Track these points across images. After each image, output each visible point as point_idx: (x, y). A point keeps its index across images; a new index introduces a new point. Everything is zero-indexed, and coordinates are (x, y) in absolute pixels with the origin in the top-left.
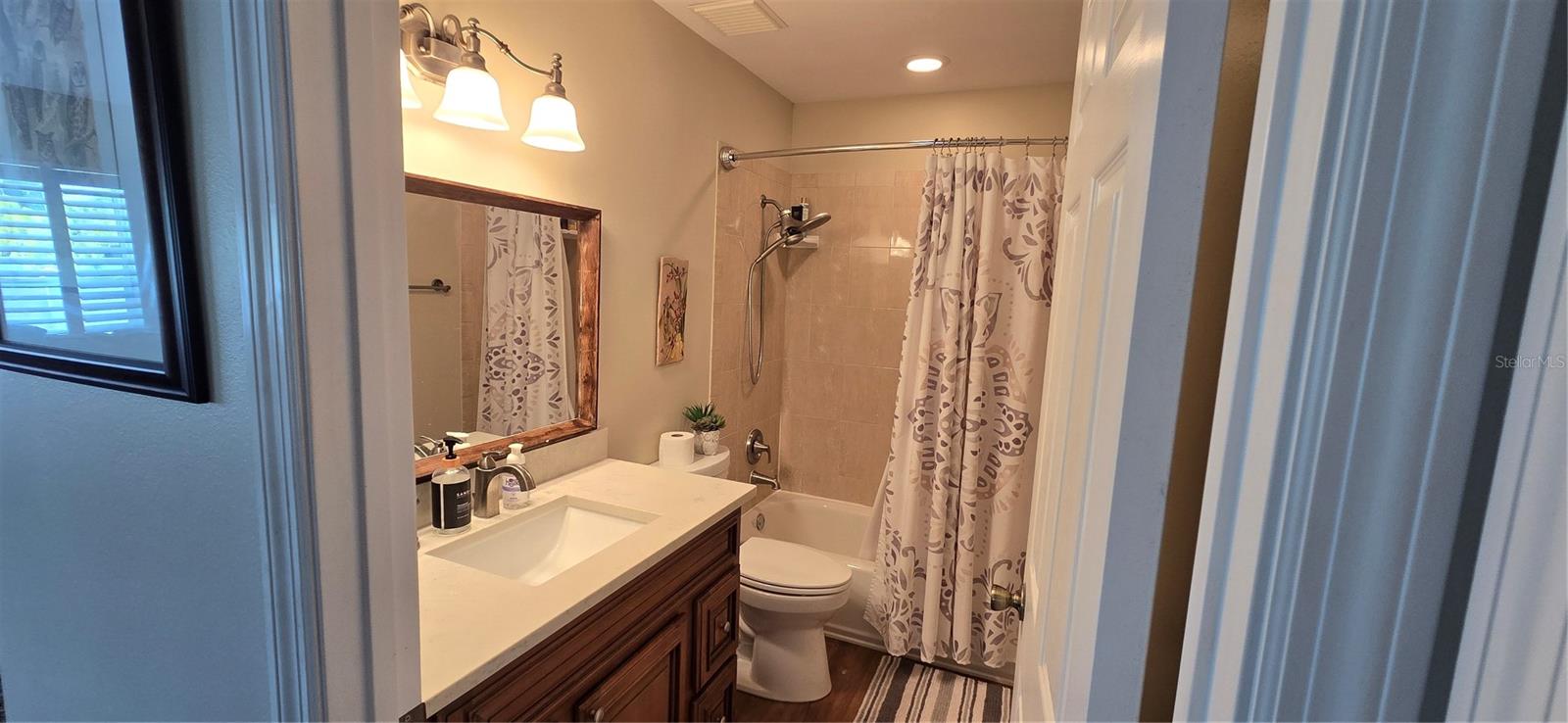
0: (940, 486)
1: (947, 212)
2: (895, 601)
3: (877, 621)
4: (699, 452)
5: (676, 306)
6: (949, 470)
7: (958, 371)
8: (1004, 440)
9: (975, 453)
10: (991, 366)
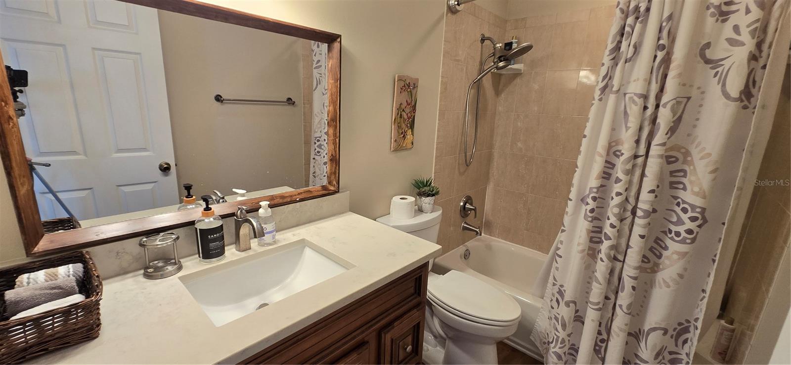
0: (605, 259)
1: (641, 22)
2: (555, 337)
3: (540, 343)
4: (420, 210)
5: (408, 110)
6: (614, 247)
7: (634, 166)
8: (674, 228)
9: (642, 237)
10: (669, 163)
